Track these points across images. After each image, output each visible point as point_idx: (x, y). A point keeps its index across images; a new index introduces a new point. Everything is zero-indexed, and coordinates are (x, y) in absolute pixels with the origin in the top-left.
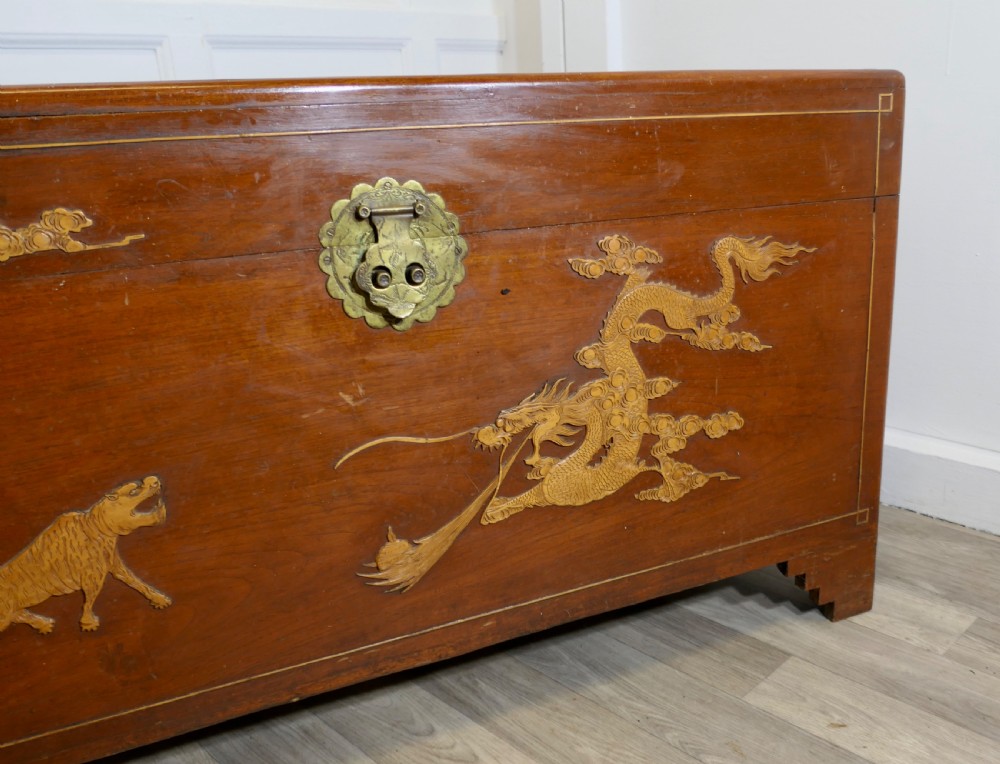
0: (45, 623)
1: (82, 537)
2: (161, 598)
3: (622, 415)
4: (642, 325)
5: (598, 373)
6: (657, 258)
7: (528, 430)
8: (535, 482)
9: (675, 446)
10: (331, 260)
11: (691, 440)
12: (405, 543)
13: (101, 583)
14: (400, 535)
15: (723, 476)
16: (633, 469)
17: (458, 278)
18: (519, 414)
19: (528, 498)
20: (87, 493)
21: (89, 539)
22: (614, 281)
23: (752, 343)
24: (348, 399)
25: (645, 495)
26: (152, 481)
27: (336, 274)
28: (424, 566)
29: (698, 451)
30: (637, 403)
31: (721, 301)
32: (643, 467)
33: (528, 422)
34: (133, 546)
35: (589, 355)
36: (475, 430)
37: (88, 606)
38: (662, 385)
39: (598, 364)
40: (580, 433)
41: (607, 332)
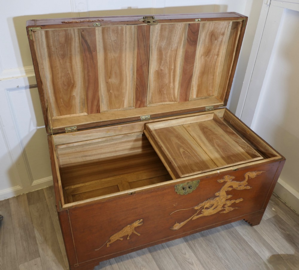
0: (122, 239)
1: (130, 228)
2: (139, 235)
3: (221, 202)
4: (228, 188)
5: (218, 196)
6: (233, 177)
7: (204, 206)
8: (202, 213)
9: (229, 205)
10: (177, 186)
11: (233, 204)
12: (178, 224)
13: (131, 234)
14: (178, 223)
15: (237, 208)
16: (220, 209)
17: (197, 186)
18: (203, 204)
19: (201, 215)
20: (131, 222)
21: (131, 228)
22: (225, 183)
23: (249, 187)
24: (174, 205)
25: (222, 212)
26: (141, 220)
27: (177, 189)
28: (181, 227)
29: (233, 205)
30: (224, 200)
31: (245, 182)
32: (222, 209)
33: (204, 205)
34: (136, 228)
35: (217, 194)
36: (194, 207)
37: (129, 236)
38: (230, 196)
39: (218, 195)
40: (212, 205)
41: (221, 190)
